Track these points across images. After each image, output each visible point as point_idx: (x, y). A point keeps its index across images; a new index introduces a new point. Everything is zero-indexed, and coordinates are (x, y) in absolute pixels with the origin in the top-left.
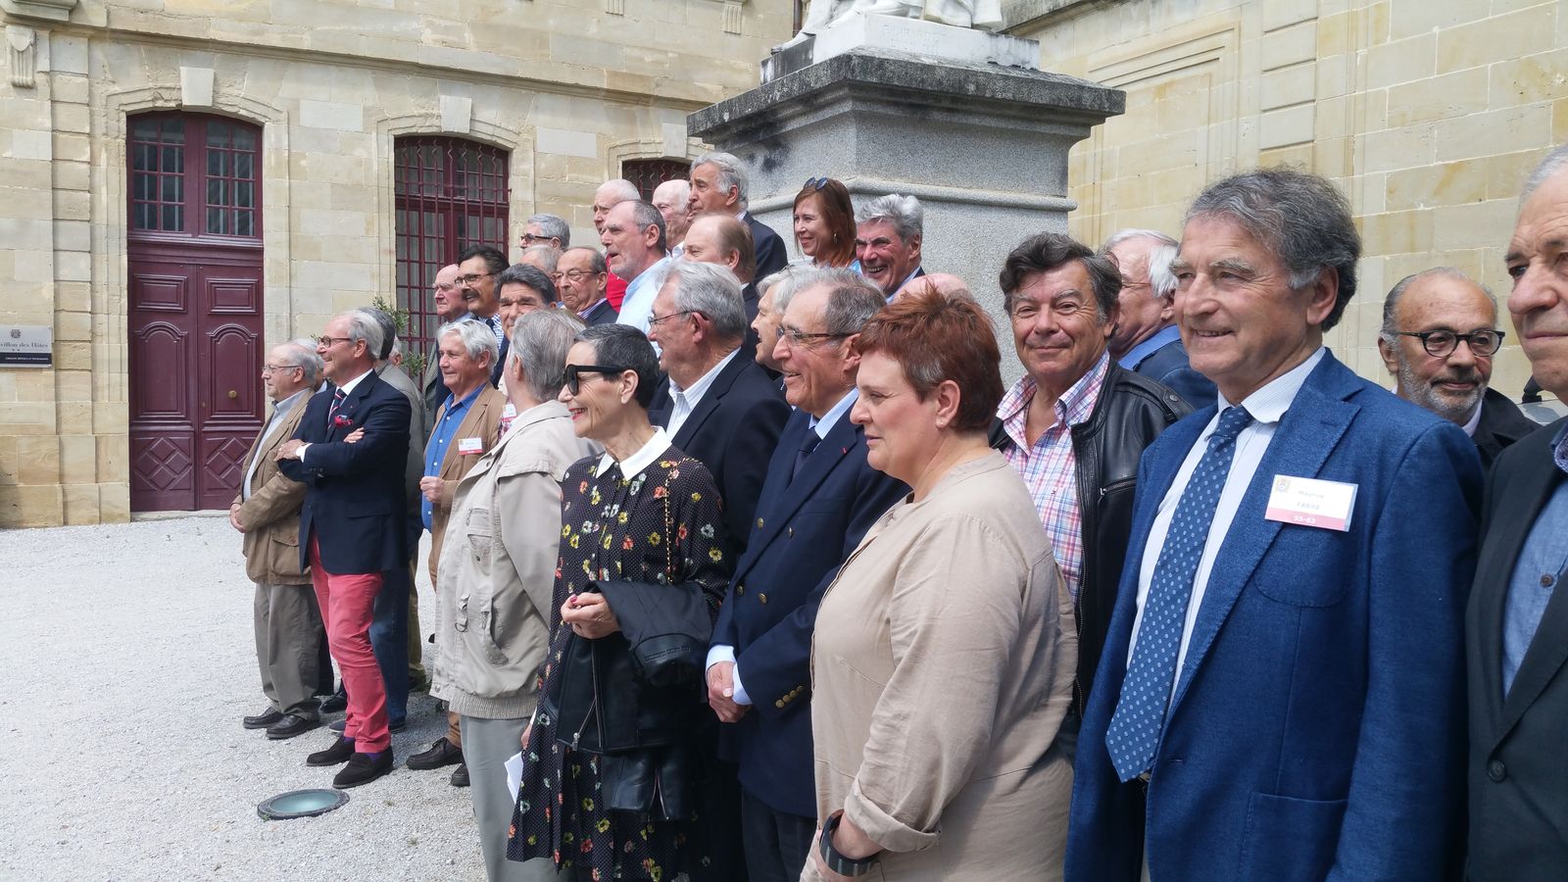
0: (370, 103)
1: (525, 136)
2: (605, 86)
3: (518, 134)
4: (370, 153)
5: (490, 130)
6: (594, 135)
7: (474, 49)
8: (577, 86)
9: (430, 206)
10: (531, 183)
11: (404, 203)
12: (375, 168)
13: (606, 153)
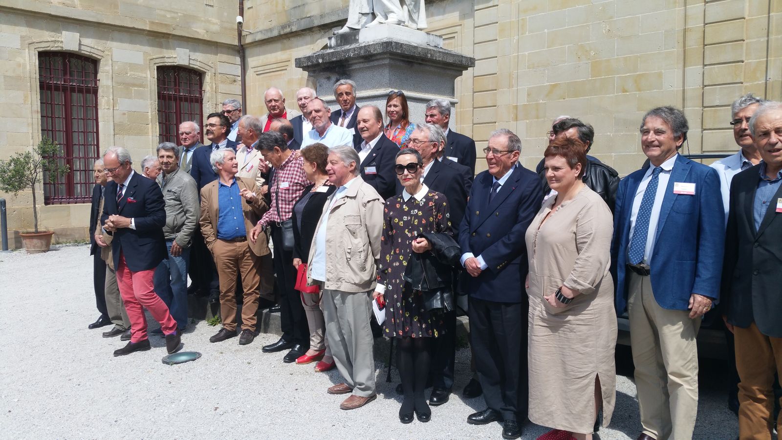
0: (24, 34)
1: (106, 53)
2: (148, 29)
3: (103, 52)
4: (25, 60)
5: (89, 49)
6: (142, 53)
7: (80, 8)
8: (134, 28)
9: (57, 88)
10: (110, 76)
11: (44, 87)
12: (28, 67)
13: (148, 62)
